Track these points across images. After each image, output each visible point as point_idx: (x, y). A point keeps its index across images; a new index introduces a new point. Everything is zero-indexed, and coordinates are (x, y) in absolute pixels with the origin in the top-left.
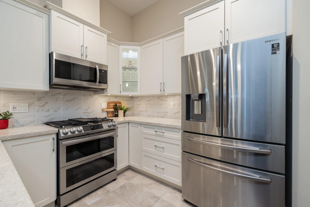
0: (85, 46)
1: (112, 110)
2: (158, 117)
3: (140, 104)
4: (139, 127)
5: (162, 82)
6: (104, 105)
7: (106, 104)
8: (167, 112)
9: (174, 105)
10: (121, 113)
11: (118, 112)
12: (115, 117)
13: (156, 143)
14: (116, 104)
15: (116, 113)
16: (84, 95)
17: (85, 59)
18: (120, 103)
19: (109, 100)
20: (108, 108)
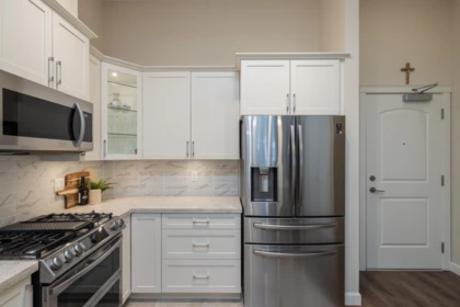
0: (56, 59)
1: (74, 191)
2: (167, 196)
3: (128, 174)
4: (158, 219)
5: (188, 140)
6: (59, 184)
7: (63, 180)
8: (186, 187)
9: (199, 174)
10: (95, 194)
11: (88, 194)
12: (81, 204)
13: (194, 242)
14: (83, 178)
15: (84, 197)
16: (19, 165)
17: (55, 88)
18: (88, 174)
19: (68, 170)
20: (66, 189)
